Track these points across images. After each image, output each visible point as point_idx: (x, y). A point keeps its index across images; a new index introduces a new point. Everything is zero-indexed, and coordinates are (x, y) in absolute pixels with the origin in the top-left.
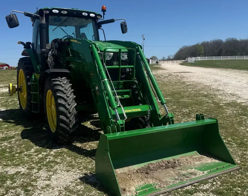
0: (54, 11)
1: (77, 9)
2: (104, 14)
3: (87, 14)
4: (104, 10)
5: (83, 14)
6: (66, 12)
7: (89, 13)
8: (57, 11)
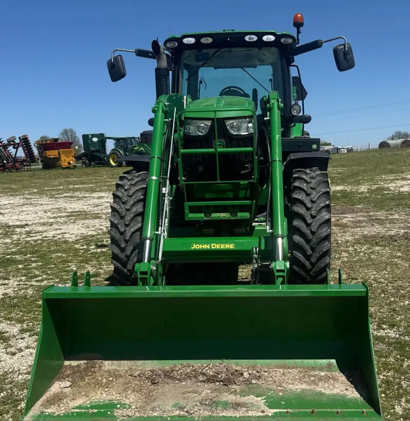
0: (186, 41)
1: (232, 30)
2: (298, 32)
3: (255, 38)
4: (298, 25)
5: (247, 38)
6: (210, 40)
7: (260, 35)
8: (192, 40)
